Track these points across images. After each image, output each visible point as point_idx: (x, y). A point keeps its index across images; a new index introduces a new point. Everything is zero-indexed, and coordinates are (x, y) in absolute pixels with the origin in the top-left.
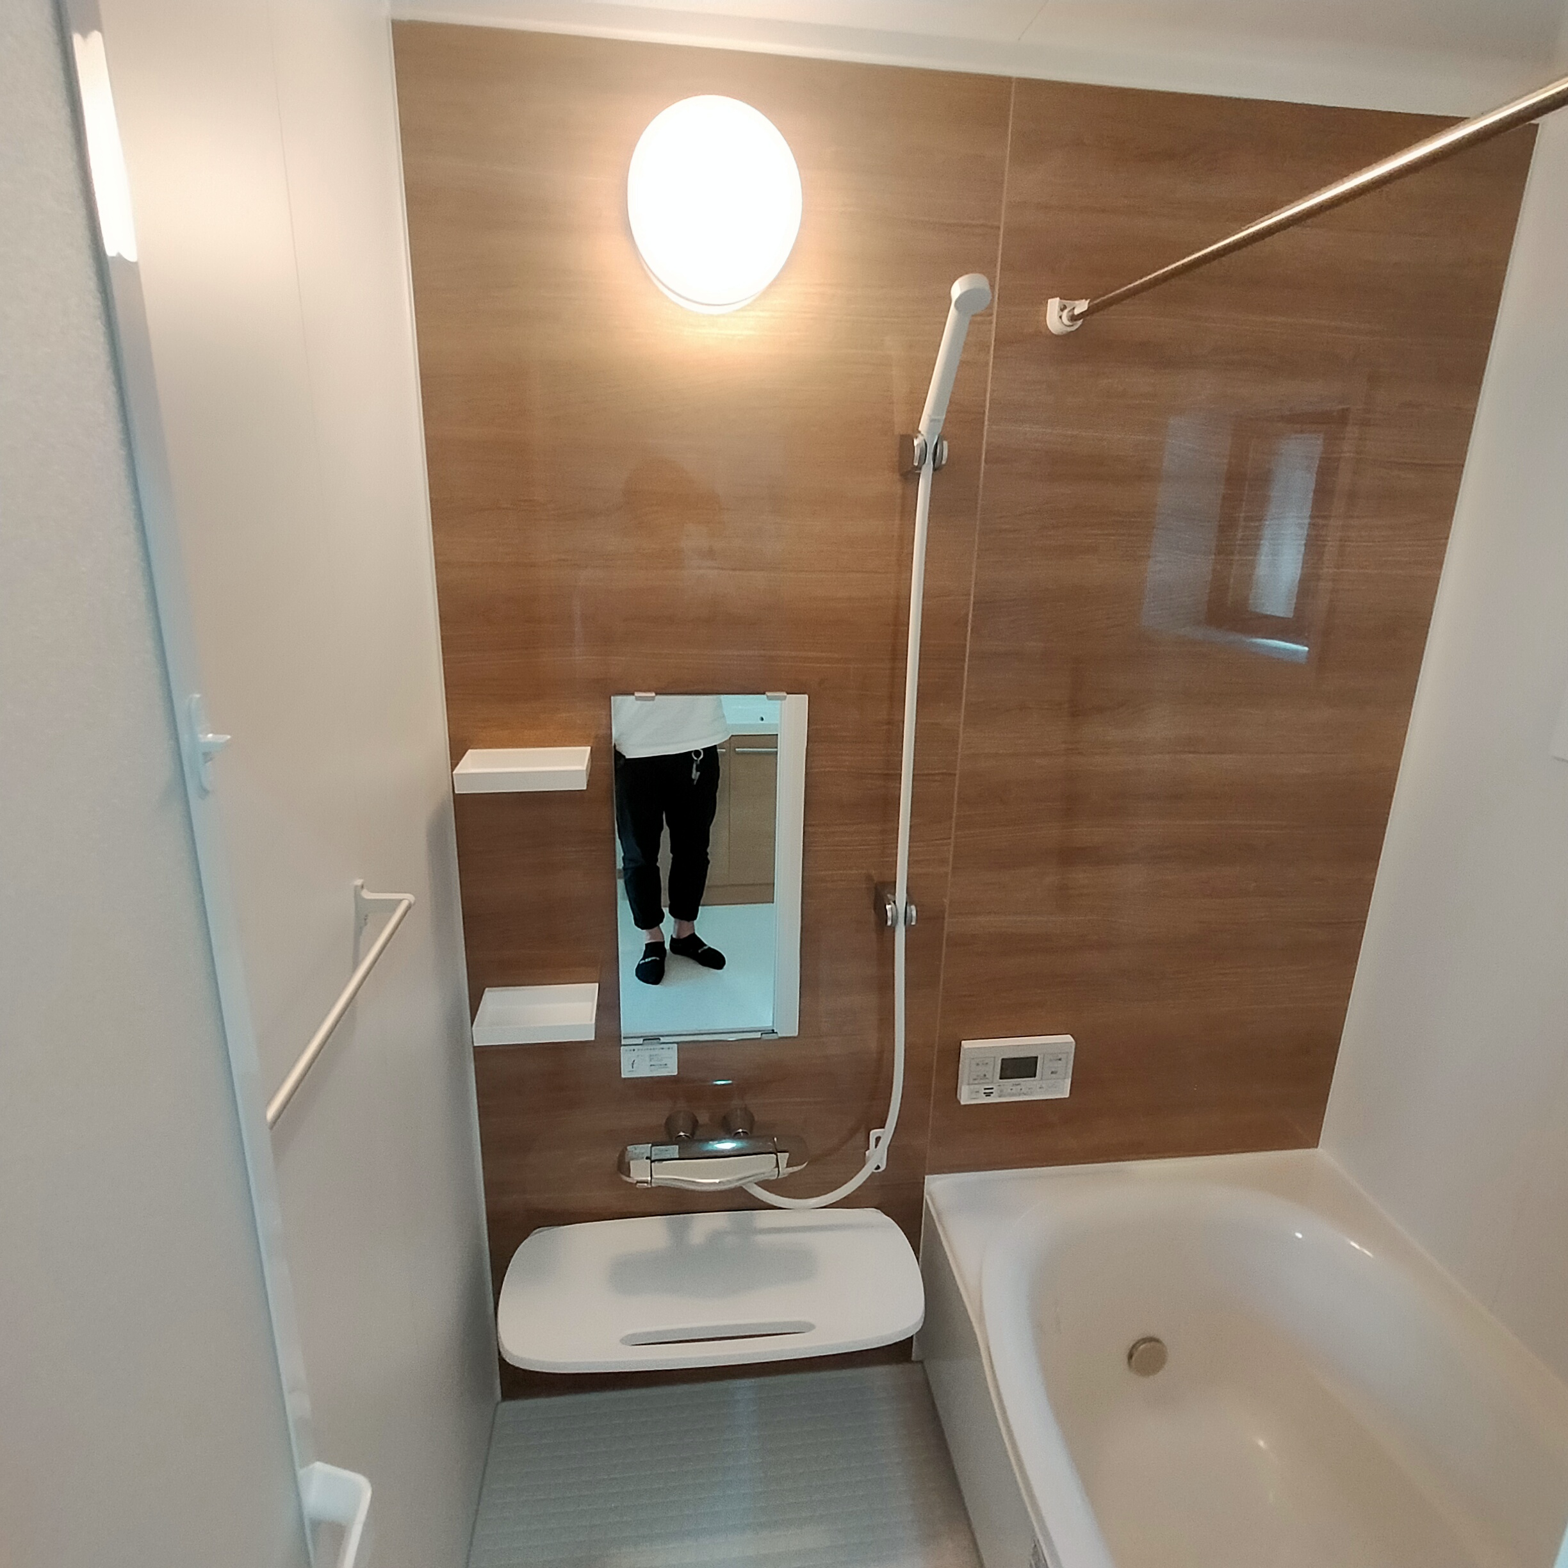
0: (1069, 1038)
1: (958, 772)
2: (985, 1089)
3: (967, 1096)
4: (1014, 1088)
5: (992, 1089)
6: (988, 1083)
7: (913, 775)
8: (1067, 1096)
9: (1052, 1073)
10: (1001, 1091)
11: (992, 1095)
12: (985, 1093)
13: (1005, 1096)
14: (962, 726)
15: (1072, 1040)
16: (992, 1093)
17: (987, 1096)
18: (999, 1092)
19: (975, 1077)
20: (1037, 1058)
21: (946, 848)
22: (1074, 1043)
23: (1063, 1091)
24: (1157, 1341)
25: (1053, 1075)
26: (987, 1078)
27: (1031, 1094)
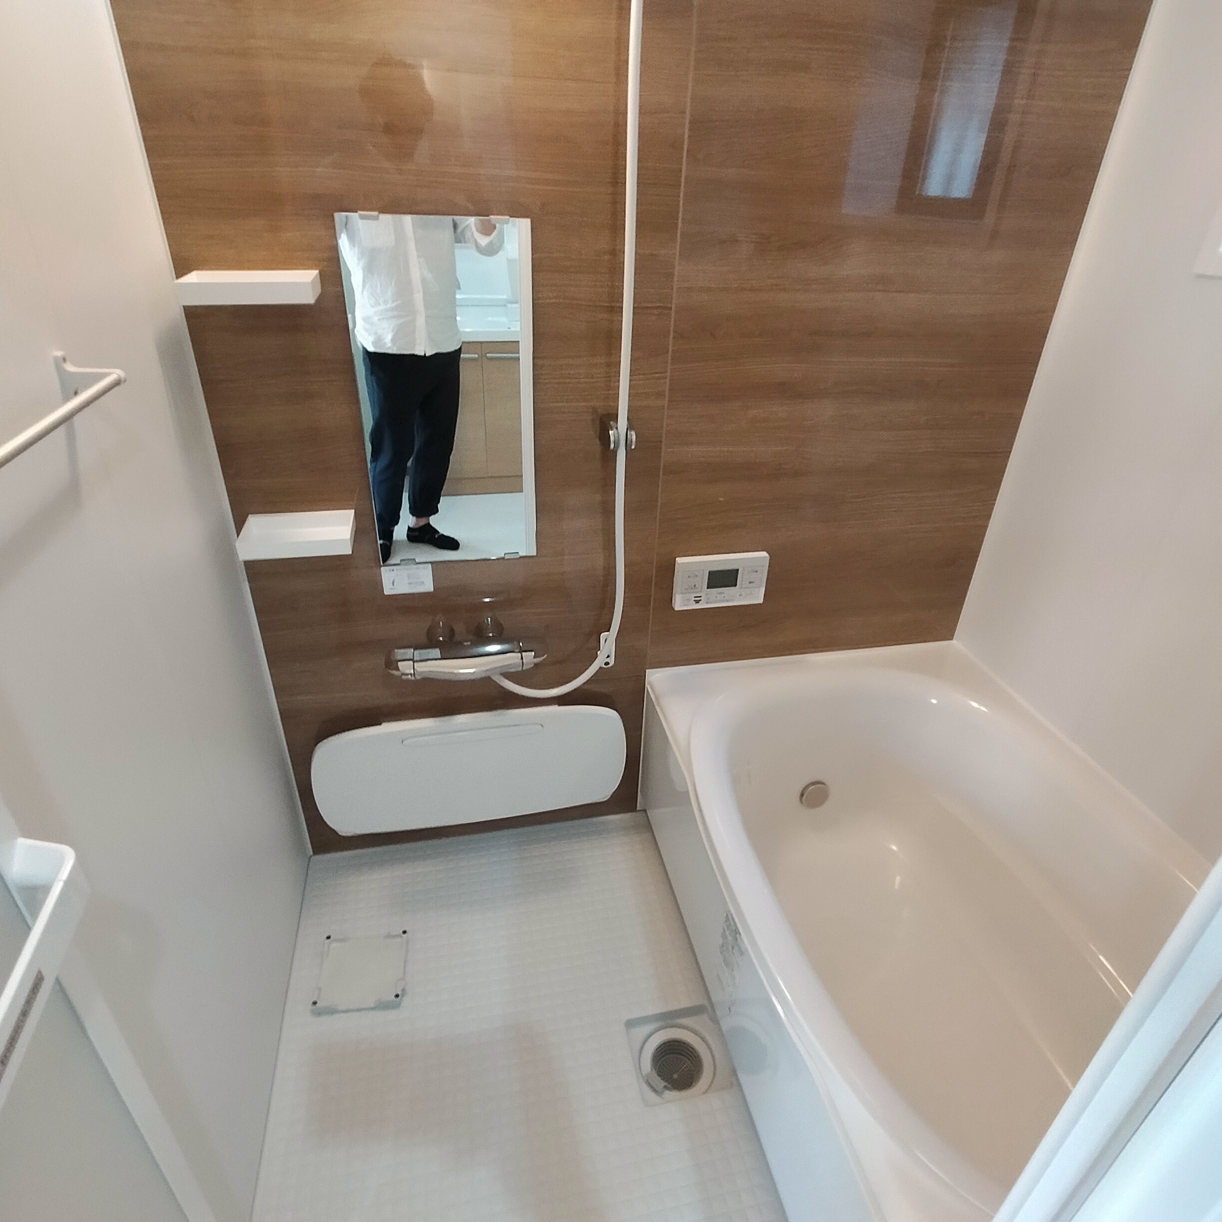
0: (764, 554)
1: (673, 306)
2: (695, 597)
3: (680, 603)
4: (718, 596)
5: (701, 597)
6: (696, 593)
7: (634, 308)
8: (761, 601)
9: (750, 583)
10: (708, 599)
11: (700, 602)
12: (694, 601)
13: (711, 603)
14: (677, 257)
15: (767, 555)
16: (701, 600)
17: (696, 603)
18: (706, 599)
19: (687, 587)
20: (738, 570)
21: (662, 381)
22: (768, 558)
23: (757, 597)
24: (823, 783)
25: (751, 585)
26: (697, 588)
27: (732, 600)
